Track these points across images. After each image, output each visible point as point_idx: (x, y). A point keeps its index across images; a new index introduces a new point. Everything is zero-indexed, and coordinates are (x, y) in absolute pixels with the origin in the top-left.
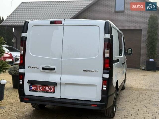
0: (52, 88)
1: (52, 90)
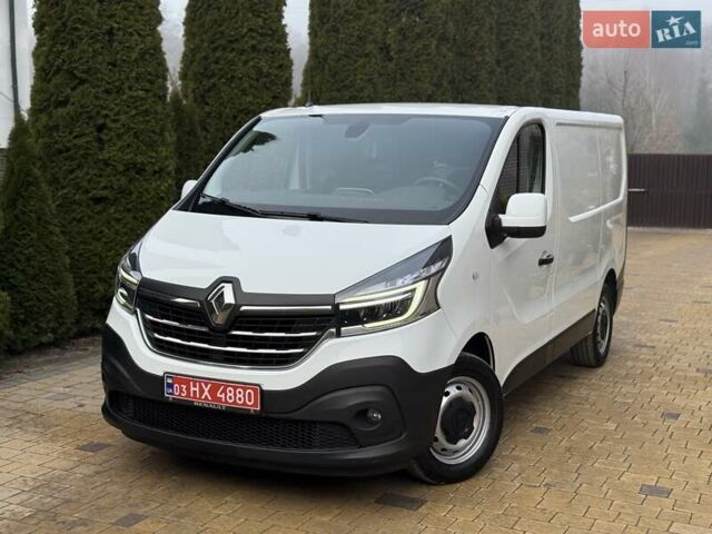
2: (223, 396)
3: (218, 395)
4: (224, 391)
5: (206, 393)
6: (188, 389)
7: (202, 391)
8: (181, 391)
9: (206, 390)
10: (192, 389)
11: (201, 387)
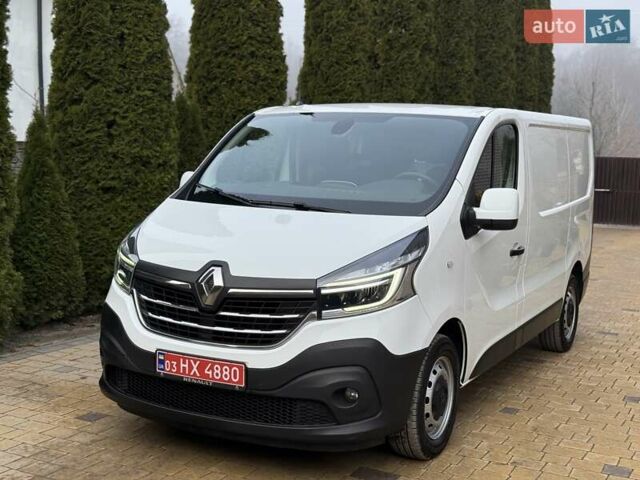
2: (210, 373)
3: (206, 372)
4: (211, 368)
5: (195, 369)
6: (178, 366)
7: (191, 368)
8: (172, 367)
9: (195, 367)
10: (182, 365)
11: (190, 364)
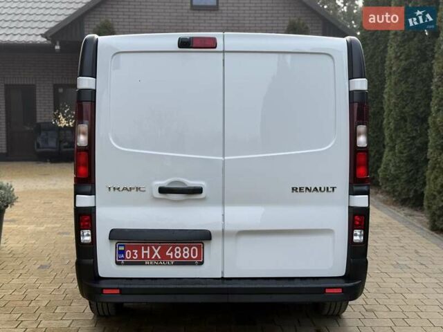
0: (194, 250)
1: (194, 255)
